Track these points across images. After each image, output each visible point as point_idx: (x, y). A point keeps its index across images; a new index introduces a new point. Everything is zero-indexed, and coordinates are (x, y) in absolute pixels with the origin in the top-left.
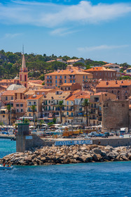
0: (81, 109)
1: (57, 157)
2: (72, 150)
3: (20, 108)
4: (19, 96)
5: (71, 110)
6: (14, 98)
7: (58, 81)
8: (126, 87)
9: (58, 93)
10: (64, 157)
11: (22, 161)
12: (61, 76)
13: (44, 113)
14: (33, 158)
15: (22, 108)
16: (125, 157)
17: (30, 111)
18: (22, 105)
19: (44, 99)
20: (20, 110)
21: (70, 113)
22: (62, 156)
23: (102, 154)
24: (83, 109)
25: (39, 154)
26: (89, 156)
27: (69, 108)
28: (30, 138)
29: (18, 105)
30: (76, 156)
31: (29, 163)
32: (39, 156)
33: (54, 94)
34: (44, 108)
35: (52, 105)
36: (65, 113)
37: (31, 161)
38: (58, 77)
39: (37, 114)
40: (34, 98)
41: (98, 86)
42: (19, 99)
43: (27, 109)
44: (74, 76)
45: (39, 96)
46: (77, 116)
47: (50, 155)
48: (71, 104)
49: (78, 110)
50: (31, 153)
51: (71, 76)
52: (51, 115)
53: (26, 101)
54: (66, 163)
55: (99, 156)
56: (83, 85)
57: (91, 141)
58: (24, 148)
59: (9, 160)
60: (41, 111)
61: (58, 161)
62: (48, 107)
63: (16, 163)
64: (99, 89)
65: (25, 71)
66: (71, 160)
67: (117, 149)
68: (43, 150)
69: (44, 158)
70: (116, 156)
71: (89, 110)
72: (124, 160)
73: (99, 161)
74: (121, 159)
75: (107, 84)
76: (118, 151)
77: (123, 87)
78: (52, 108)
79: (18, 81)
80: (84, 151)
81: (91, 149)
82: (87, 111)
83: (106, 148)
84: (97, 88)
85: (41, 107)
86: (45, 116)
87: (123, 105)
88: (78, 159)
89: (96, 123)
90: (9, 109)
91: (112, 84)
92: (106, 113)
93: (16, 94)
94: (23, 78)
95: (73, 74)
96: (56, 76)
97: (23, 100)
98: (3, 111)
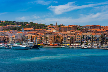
0: (98, 38)
4: (69, 34)
5: (94, 39)
7: (64, 29)
51: (69, 28)
52: (86, 40)
89: (104, 43)
98: (69, 39)
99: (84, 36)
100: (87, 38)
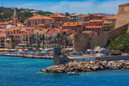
0: (55, 39)
1: (79, 68)
2: (86, 63)
3: (17, 39)
4: (16, 32)
5: (49, 40)
6: (13, 33)
7: (34, 23)
8: (80, 26)
9: (40, 30)
10: (83, 68)
11: (59, 71)
12: (36, 20)
13: (32, 42)
14: (65, 69)
15: (19, 39)
16: (116, 67)
17: (24, 40)
18: (19, 37)
19: (32, 33)
20: (18, 40)
21: (48, 42)
22: (82, 68)
23: (103, 66)
24: (56, 39)
25: (68, 66)
26: (96, 67)
27: (48, 38)
28: (61, 56)
29: (16, 37)
30: (89, 67)
31: (64, 72)
32: (69, 68)
33: (38, 31)
34: (32, 38)
35: (37, 37)
36: (45, 42)
37: (65, 71)
38: (34, 21)
39: (29, 42)
40: (26, 33)
41: (63, 25)
42: (16, 34)
43: (22, 39)
44: (44, 20)
45: (29, 32)
46: (53, 43)
47: (75, 67)
48: (49, 36)
49: (53, 40)
50: (63, 65)
51: (42, 20)
52: (36, 43)
53: (21, 35)
54: (85, 71)
55: (101, 67)
56: (51, 25)
57: (95, 58)
58: (59, 63)
59: (51, 70)
60: (30, 40)
61: (80, 70)
62: (35, 38)
63: (56, 72)
64: (65, 28)
65: (16, 17)
66: (87, 70)
67: (110, 62)
68: (70, 64)
69: (72, 69)
70: (111, 67)
71: (60, 40)
72: (116, 69)
73: (102, 70)
74: (114, 68)
75: (69, 24)
76: (111, 64)
77: (78, 26)
78: (37, 38)
79: (12, 23)
80: (92, 64)
81: (96, 63)
82: (59, 40)
83: (104, 62)
84: (63, 27)
85: (31, 38)
86: (33, 43)
87: (86, 37)
88: (90, 69)
89: (64, 47)
90: (12, 39)
91: (72, 24)
92: (76, 41)
93: (14, 30)
94: (15, 21)
95: (43, 19)
96: (33, 20)
97: (19, 34)
98: (8, 41)
99: (35, 35)
100: (39, 38)
